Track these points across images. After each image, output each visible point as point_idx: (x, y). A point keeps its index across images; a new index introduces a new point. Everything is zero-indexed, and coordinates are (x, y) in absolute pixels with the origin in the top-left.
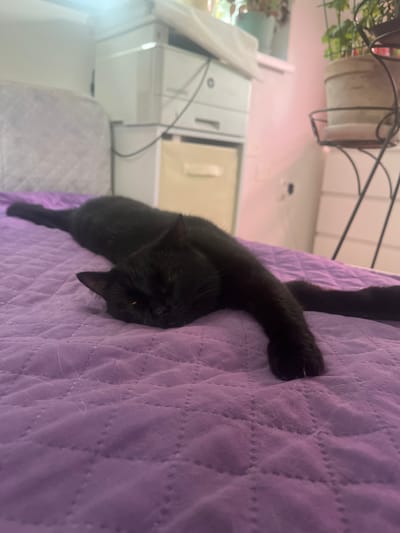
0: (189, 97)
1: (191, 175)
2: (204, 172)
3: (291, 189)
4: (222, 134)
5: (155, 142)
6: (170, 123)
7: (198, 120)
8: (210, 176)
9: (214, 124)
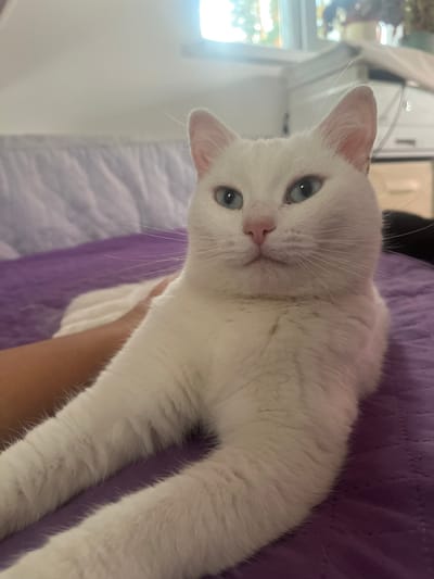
0: (392, 120)
1: (394, 193)
4: (419, 150)
7: (399, 142)
8: (408, 192)
9: (411, 142)
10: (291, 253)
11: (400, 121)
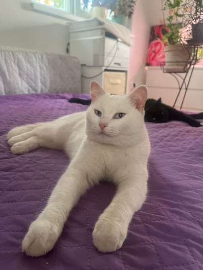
0: (113, 55)
1: (112, 84)
2: (116, 82)
3: (134, 85)
4: (121, 68)
5: (102, 72)
6: (107, 65)
7: (115, 64)
8: (117, 84)
9: (119, 64)
10: (112, 134)
11: (116, 55)
